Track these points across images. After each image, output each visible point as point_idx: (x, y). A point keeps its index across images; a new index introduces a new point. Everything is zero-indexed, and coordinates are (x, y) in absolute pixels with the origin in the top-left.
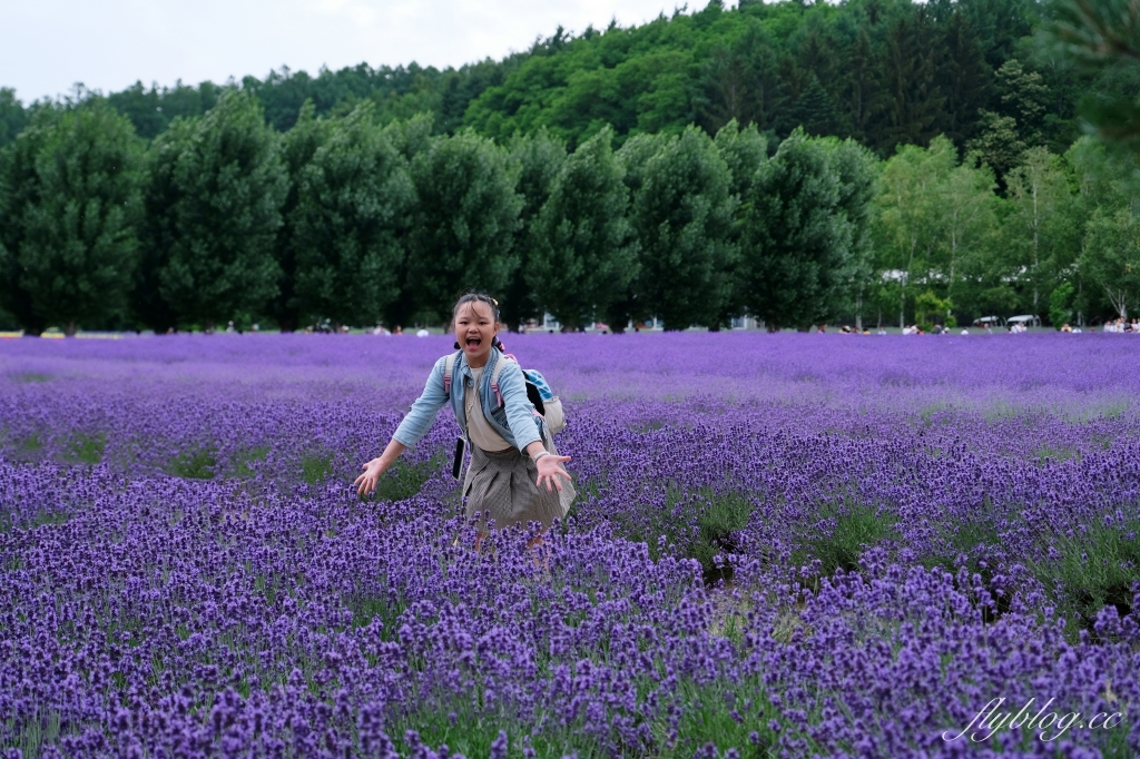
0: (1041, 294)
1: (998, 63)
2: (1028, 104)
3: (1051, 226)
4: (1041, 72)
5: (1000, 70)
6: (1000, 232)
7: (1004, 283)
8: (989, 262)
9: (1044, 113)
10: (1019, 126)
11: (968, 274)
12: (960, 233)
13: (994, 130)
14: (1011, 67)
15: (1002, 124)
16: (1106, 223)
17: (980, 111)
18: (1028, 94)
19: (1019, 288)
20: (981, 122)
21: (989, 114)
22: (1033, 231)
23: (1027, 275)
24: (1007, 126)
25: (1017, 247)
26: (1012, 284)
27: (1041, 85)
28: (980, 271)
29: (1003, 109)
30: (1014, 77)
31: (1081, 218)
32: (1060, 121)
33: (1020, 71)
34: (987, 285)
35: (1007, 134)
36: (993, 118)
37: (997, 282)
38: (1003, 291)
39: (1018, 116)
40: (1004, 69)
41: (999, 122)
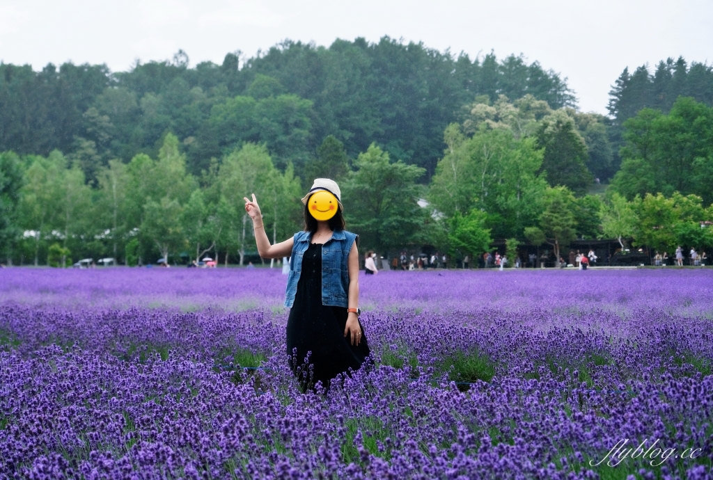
0: (118, 245)
1: (84, 109)
2: (102, 134)
3: (124, 206)
4: (110, 115)
5: (86, 113)
6: (94, 209)
7: (96, 239)
8: (89, 227)
9: (111, 140)
10: (98, 146)
11: (75, 233)
12: (72, 209)
13: (82, 148)
14: (92, 112)
15: (88, 146)
16: (155, 205)
17: (75, 137)
18: (101, 128)
19: (105, 242)
20: (74, 144)
21: (80, 139)
22: (114, 209)
23: (110, 235)
24: (90, 146)
25: (104, 218)
26: (102, 240)
27: (110, 122)
28: (82, 232)
29: (89, 136)
30: (93, 118)
31: (141, 201)
32: (120, 145)
33: (97, 115)
34: (88, 240)
35: (91, 151)
36: (82, 142)
37: (93, 239)
38: (97, 244)
39: (96, 140)
40: (88, 113)
41: (86, 143)
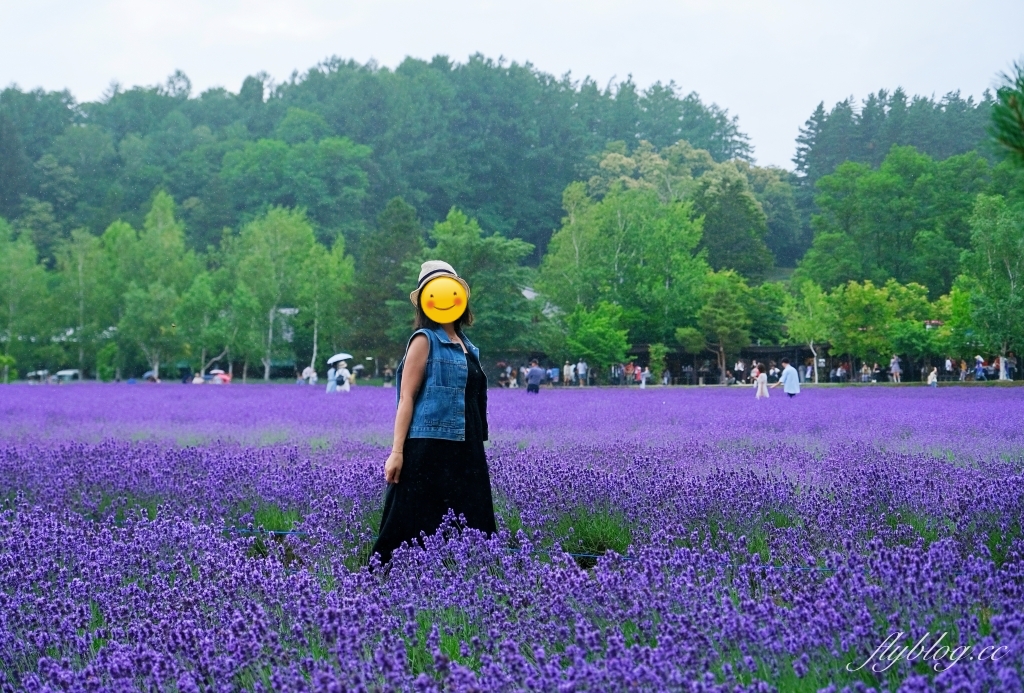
0: (85, 352)
1: (38, 157)
2: (63, 192)
3: (95, 295)
4: (74, 166)
5: (39, 162)
6: (50, 299)
7: (53, 343)
8: (43, 324)
9: (75, 201)
10: (56, 210)
11: (23, 334)
12: (17, 300)
13: (34, 213)
14: (48, 160)
15: (41, 209)
16: (141, 293)
17: (23, 196)
18: (63, 184)
19: (67, 346)
20: (22, 206)
21: (29, 199)
22: (79, 299)
23: (73, 336)
24: (45, 210)
25: (65, 313)
26: (61, 343)
27: (74, 176)
28: (34, 332)
29: (43, 196)
30: (49, 170)
31: (119, 289)
32: (89, 208)
33: (56, 165)
34: (41, 343)
35: (46, 217)
36: (33, 203)
37: (49, 342)
38: (54, 350)
39: (55, 202)
40: (42, 162)
41: (38, 206)
